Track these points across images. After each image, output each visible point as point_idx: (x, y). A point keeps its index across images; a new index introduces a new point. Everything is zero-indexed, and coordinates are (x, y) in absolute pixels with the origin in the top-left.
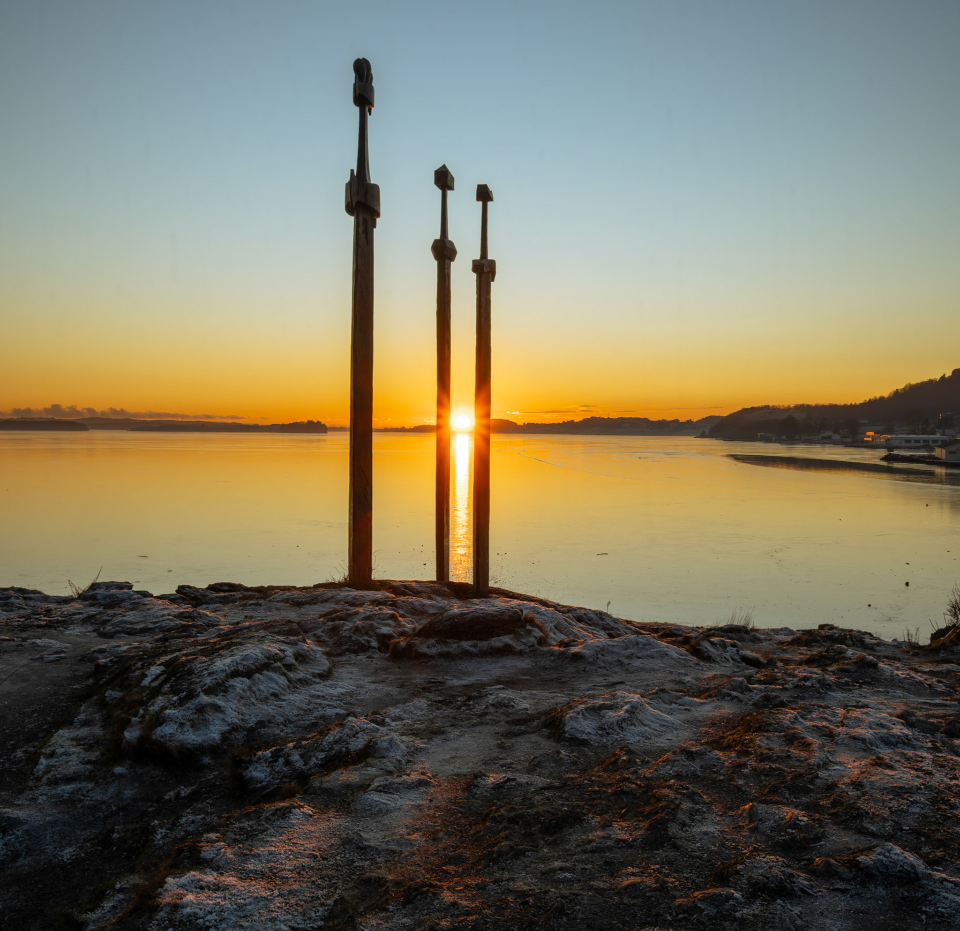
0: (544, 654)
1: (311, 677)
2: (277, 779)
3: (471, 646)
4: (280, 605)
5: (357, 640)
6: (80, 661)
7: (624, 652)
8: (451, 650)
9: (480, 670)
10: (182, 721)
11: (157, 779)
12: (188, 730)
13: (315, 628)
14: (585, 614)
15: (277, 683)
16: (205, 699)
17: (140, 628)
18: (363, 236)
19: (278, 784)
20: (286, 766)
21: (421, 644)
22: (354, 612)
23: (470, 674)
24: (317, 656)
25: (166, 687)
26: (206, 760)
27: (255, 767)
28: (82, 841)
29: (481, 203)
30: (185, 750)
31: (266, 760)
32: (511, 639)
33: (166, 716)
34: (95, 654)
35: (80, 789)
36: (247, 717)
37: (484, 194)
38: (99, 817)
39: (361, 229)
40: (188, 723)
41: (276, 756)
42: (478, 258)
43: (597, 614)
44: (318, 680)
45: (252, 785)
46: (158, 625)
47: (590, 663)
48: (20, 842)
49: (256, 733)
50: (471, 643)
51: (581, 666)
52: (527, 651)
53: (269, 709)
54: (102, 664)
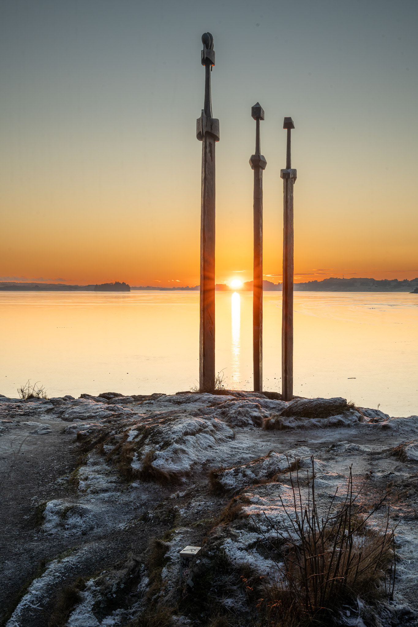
0: (364, 426)
1: (225, 438)
2: (240, 484)
3: (317, 422)
4: (166, 403)
5: (241, 419)
6: (62, 433)
7: (414, 425)
8: (305, 424)
9: (326, 435)
10: (167, 458)
11: (157, 490)
12: (171, 463)
13: (210, 412)
14: (366, 411)
15: (210, 440)
16: (177, 446)
17: (88, 416)
18: (209, 155)
19: (242, 487)
20: (244, 477)
21: (285, 420)
22: (232, 403)
23: (321, 438)
24: (224, 426)
25: (147, 441)
26: (184, 480)
27: (226, 478)
28: (126, 520)
29: (286, 130)
30: (172, 474)
31: (231, 474)
32: (342, 417)
33: (157, 455)
34: (71, 429)
35: (113, 495)
36: (200, 457)
37: (288, 124)
38: (131, 509)
39: (208, 150)
40: (170, 459)
41: (237, 472)
42: (285, 168)
43: (374, 411)
44: (230, 440)
45: (226, 487)
46: (97, 414)
47: (395, 431)
48: (92, 521)
49: (208, 466)
50: (317, 419)
51: (390, 433)
52: (353, 424)
53: (210, 454)
54: (83, 434)
